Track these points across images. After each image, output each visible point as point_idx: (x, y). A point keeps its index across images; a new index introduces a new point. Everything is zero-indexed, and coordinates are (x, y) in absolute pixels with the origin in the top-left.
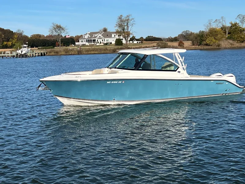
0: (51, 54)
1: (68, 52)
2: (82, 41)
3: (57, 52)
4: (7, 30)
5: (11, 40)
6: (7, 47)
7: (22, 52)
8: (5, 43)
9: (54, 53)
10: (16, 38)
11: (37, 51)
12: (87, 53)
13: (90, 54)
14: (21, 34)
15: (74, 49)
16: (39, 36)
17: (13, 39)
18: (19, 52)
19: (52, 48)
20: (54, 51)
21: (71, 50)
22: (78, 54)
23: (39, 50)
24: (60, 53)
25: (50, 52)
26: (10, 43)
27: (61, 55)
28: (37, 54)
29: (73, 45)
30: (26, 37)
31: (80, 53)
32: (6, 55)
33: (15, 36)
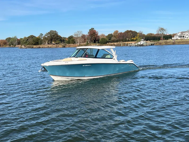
0: (157, 44)
1: (167, 43)
2: (176, 37)
3: (161, 43)
4: (133, 31)
5: (136, 36)
6: (133, 40)
7: (141, 43)
8: (132, 38)
9: (159, 44)
10: (138, 36)
11: (149, 42)
12: (178, 44)
13: (180, 44)
14: (141, 33)
15: (170, 41)
16: (152, 34)
17: (137, 36)
18: (139, 43)
19: (158, 41)
20: (159, 42)
21: (169, 42)
22: (173, 44)
23: (150, 42)
24: (162, 44)
25: (156, 43)
26: (135, 39)
27: (163, 45)
28: (149, 45)
29: (171, 39)
30: (144, 35)
31: (174, 44)
32: (132, 45)
33: (138, 35)
